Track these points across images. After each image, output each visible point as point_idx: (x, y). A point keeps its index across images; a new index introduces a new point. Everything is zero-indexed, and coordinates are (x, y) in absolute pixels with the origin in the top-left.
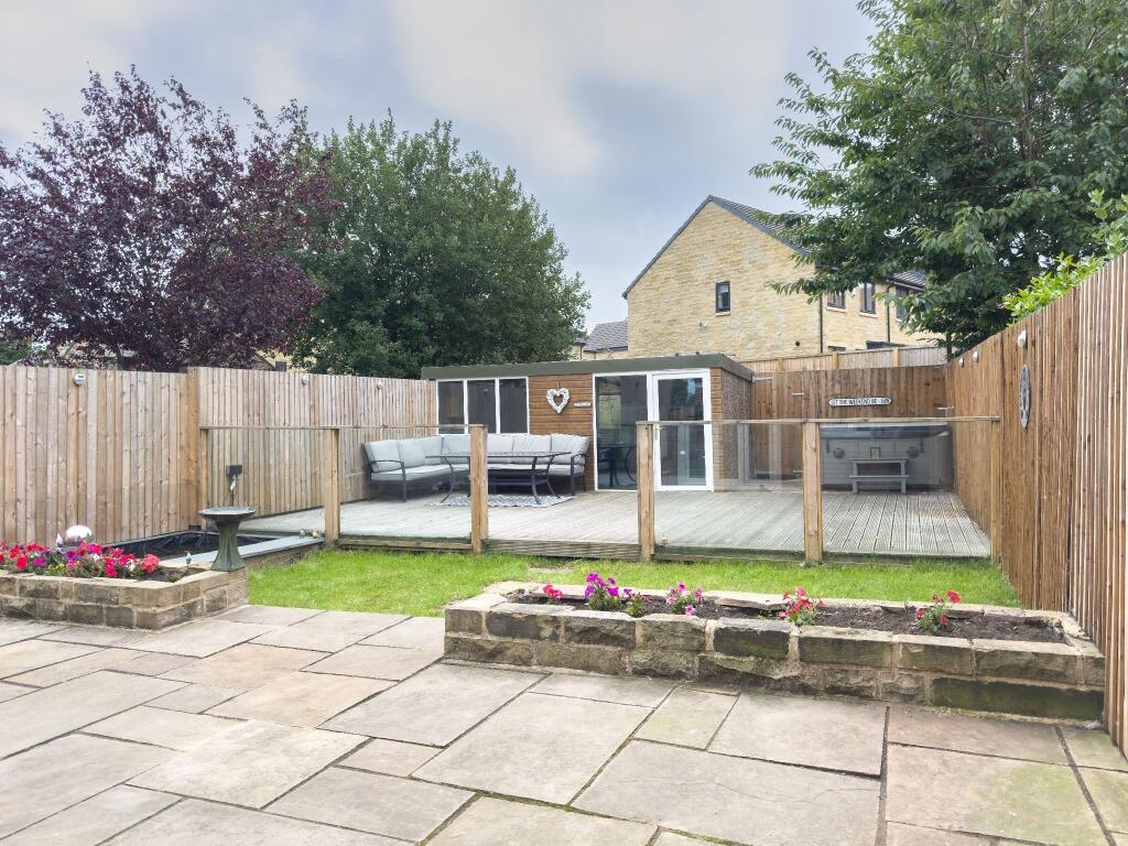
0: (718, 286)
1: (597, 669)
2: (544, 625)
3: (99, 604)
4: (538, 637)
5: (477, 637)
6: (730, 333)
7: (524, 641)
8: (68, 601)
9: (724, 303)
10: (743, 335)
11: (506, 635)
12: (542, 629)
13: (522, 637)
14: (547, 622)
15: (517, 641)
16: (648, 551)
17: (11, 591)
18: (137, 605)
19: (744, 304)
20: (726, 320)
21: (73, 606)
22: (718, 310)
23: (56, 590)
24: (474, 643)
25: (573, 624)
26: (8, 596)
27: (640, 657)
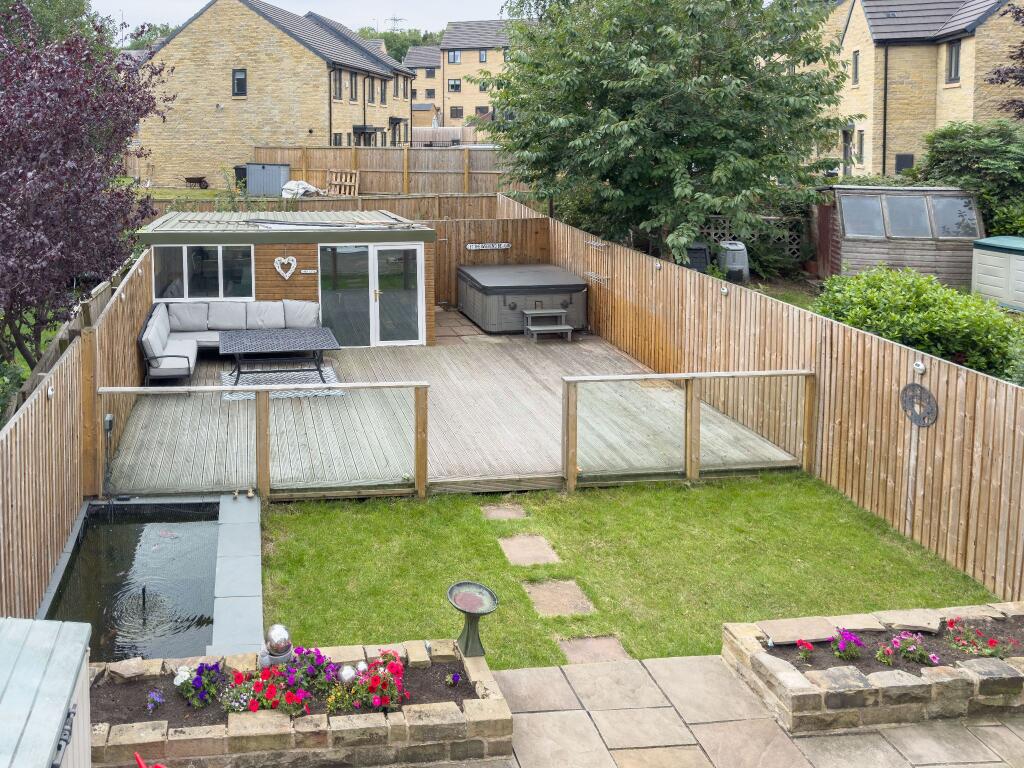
0: (235, 71)
1: (906, 721)
2: (868, 697)
3: (442, 742)
4: (864, 706)
5: (818, 713)
6: (246, 116)
7: (853, 710)
8: (401, 745)
9: (240, 88)
10: (259, 118)
11: (840, 708)
12: (867, 699)
13: (852, 707)
14: (870, 694)
15: (847, 710)
16: (572, 483)
17: (319, 744)
18: (489, 736)
19: (260, 90)
20: (243, 105)
21: (410, 748)
22: (234, 94)
23: (386, 737)
24: (817, 718)
25: (890, 693)
26: (318, 750)
27: (935, 708)
